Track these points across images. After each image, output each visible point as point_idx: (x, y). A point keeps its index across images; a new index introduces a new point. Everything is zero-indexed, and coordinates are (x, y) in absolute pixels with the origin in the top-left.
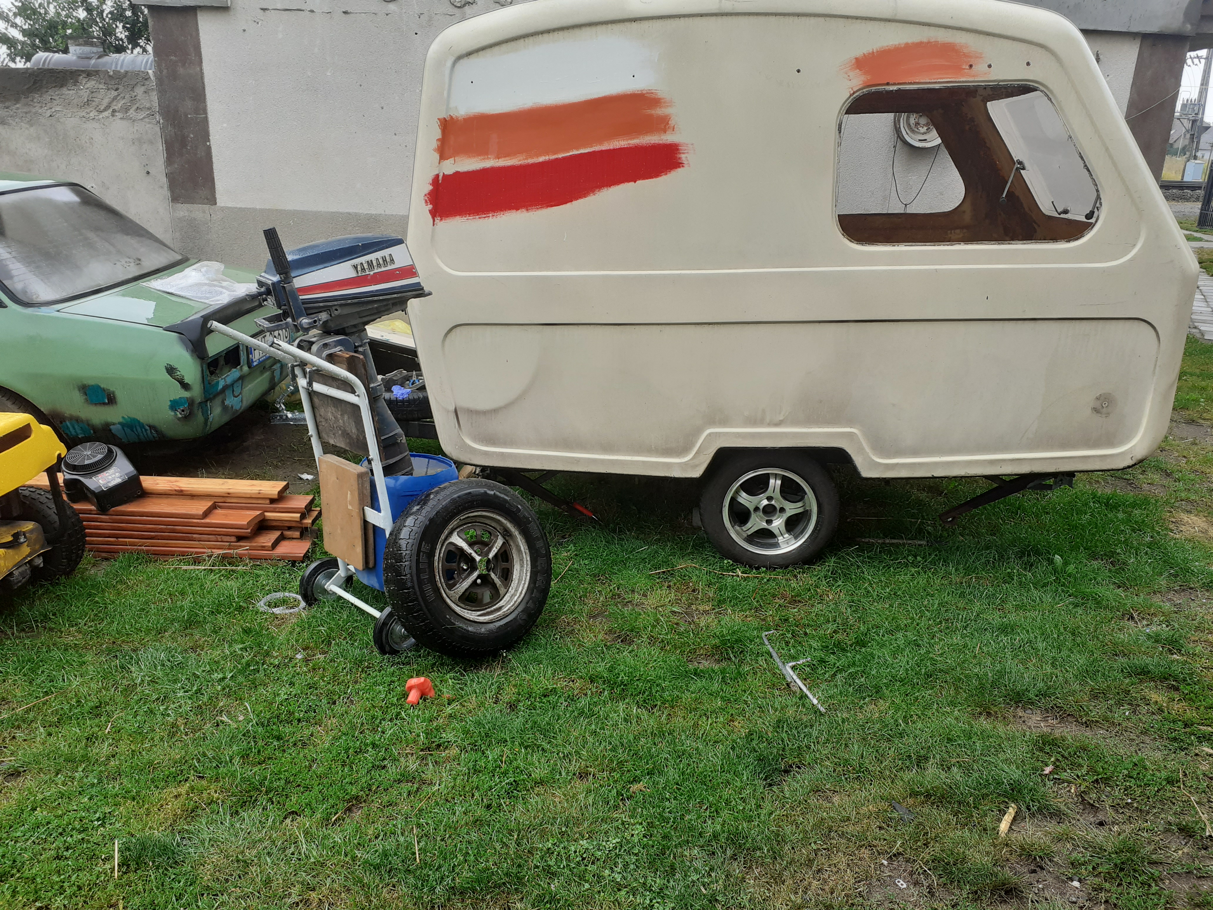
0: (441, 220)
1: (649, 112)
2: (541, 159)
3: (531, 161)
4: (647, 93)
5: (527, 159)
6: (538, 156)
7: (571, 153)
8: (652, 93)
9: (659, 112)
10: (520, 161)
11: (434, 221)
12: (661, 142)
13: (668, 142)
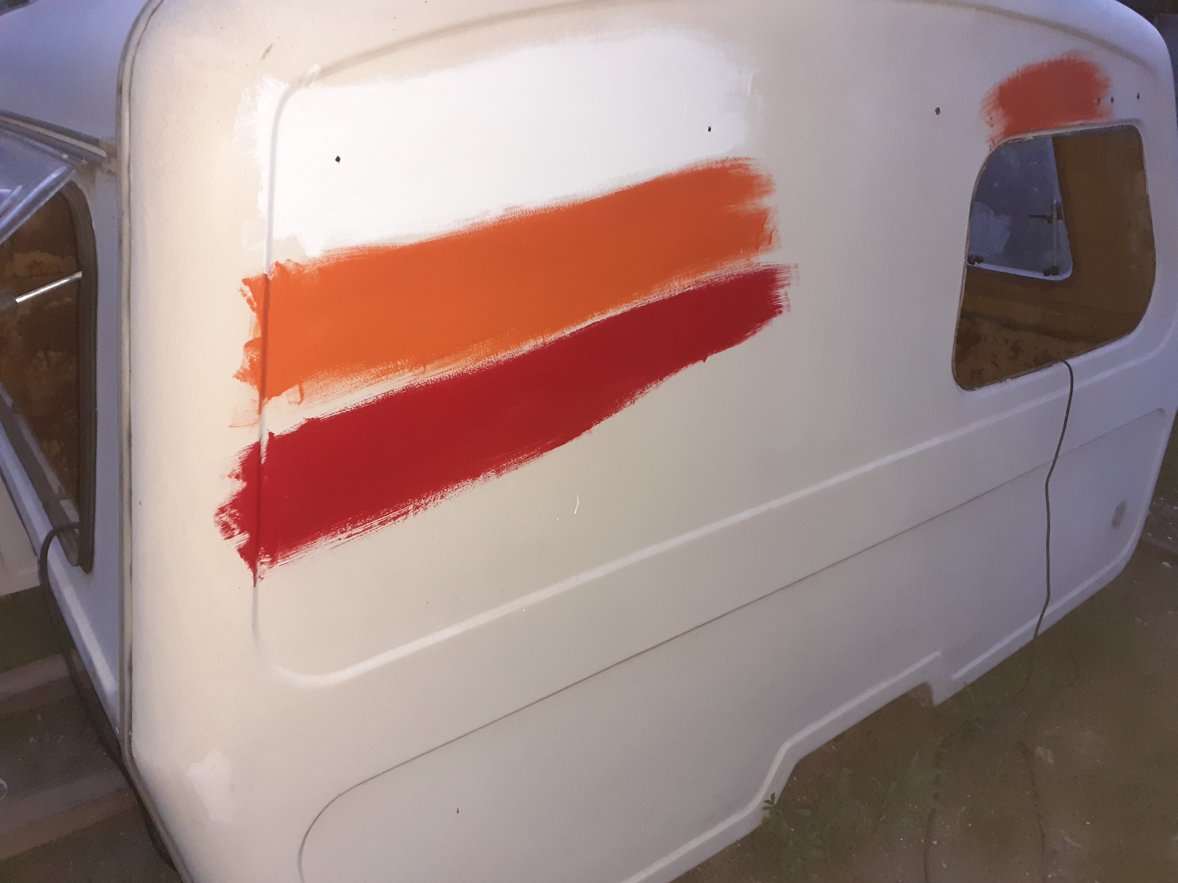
0: (273, 561)
1: (733, 207)
2: (527, 347)
3: (503, 356)
4: (733, 167)
5: (495, 352)
6: (519, 341)
7: (589, 322)
8: (740, 166)
9: (752, 205)
10: (478, 360)
11: (255, 572)
12: (750, 270)
13: (761, 268)
